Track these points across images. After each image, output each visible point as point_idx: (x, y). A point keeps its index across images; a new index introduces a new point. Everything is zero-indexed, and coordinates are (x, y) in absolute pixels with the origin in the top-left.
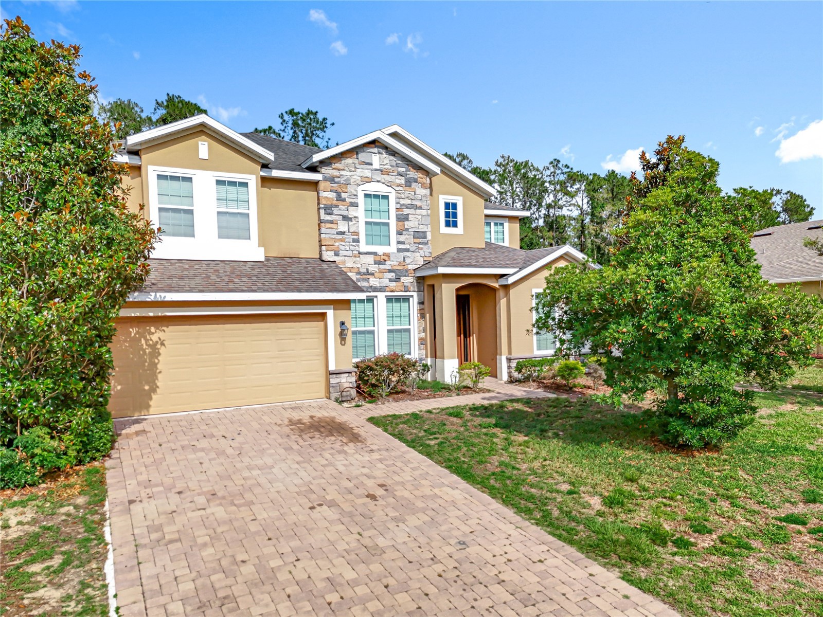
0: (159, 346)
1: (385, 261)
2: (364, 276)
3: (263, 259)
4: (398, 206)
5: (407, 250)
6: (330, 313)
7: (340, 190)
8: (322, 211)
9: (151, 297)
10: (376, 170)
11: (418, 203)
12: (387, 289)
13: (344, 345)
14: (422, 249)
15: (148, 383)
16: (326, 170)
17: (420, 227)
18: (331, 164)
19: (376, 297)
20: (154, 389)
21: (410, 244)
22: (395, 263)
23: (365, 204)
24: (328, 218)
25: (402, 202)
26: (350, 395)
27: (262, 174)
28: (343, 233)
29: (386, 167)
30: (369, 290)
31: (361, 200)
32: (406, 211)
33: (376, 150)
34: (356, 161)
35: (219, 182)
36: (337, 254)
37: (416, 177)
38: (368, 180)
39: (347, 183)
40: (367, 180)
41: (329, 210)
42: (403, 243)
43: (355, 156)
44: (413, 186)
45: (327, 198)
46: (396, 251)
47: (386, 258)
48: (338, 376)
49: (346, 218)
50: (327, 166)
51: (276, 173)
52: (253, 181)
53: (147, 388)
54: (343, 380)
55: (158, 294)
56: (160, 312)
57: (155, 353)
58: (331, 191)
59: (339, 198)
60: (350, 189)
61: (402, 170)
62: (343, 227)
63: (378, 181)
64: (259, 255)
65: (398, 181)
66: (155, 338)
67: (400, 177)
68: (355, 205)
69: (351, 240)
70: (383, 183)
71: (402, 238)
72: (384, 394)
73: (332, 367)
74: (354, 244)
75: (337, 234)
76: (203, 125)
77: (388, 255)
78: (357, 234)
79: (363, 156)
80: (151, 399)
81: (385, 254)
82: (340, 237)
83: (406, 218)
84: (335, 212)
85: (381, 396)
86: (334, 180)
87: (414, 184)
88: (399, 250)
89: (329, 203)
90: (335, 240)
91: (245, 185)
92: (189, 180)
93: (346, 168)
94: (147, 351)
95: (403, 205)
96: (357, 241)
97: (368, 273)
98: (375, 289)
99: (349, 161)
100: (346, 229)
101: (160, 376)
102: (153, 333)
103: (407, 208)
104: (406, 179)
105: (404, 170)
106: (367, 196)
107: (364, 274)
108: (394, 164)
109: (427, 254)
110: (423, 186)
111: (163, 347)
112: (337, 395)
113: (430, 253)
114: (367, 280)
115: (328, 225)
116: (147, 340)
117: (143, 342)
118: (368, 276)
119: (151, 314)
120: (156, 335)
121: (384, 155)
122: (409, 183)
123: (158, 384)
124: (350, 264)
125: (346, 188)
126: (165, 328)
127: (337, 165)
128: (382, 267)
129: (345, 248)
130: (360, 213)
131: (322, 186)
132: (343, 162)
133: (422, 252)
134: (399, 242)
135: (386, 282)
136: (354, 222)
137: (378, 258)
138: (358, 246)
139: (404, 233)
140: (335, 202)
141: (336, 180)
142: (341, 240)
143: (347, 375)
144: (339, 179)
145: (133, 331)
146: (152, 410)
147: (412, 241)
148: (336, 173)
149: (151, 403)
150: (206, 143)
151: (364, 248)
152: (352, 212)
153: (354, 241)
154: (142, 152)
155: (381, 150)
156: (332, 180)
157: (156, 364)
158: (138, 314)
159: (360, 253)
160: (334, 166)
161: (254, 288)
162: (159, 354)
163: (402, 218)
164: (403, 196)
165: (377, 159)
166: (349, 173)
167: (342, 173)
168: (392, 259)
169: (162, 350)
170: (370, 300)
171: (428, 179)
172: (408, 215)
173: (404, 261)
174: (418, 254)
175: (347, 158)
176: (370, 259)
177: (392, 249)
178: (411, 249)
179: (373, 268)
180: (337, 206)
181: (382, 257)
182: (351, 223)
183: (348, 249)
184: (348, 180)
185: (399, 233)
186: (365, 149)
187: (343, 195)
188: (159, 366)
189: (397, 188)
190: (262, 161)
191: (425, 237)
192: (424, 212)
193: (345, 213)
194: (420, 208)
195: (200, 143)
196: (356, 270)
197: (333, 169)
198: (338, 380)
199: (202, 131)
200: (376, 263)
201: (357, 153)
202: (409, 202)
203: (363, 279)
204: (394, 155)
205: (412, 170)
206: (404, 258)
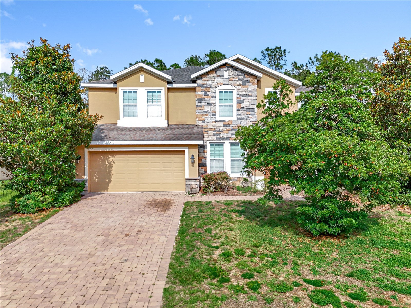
0: (112, 163)
1: (229, 124)
2: (218, 133)
3: (167, 126)
4: (238, 96)
5: (243, 119)
6: (187, 151)
7: (206, 91)
8: (197, 102)
9: (105, 143)
10: (226, 79)
11: (250, 94)
12: (230, 139)
13: (194, 166)
14: (251, 117)
15: (108, 179)
16: (199, 82)
17: (251, 106)
18: (202, 78)
19: (224, 143)
20: (110, 182)
21: (244, 115)
22: (235, 125)
23: (220, 96)
24: (200, 104)
25: (240, 93)
26: (196, 191)
27: (168, 86)
28: (207, 112)
29: (232, 76)
30: (220, 139)
31: (217, 95)
32: (242, 98)
33: (226, 69)
34: (215, 75)
35: (149, 92)
36: (204, 122)
37: (249, 80)
38: (222, 84)
39: (210, 87)
40: (220, 84)
41: (200, 101)
42: (240, 115)
43: (215, 73)
44: (247, 85)
45: (199, 95)
46: (236, 119)
47: (230, 123)
48: (190, 181)
49: (209, 104)
50: (200, 79)
51: (175, 85)
52: (163, 90)
53: (107, 181)
54: (193, 183)
55: (108, 142)
56: (111, 149)
57: (111, 166)
58: (202, 91)
59: (206, 94)
60: (212, 89)
61: (240, 77)
62: (207, 108)
63: (227, 84)
64: (164, 123)
65: (238, 83)
66: (111, 160)
67: (239, 81)
68: (214, 97)
69: (211, 115)
70: (230, 85)
71: (240, 112)
72: (209, 191)
73: (187, 177)
74: (213, 117)
75: (204, 112)
76: (141, 67)
77: (231, 122)
78: (215, 112)
79: (219, 73)
80: (109, 186)
81: (229, 121)
82: (205, 113)
83: (242, 102)
84: (203, 102)
85: (208, 192)
86: (203, 86)
87: (247, 84)
88: (238, 119)
89: (200, 97)
90: (203, 115)
91: (160, 92)
92: (136, 92)
93: (210, 80)
94: (108, 165)
95: (241, 95)
96: (215, 115)
97: (220, 131)
98: (224, 139)
99: (211, 76)
100: (209, 109)
101: (112, 176)
102: (110, 158)
103: (243, 96)
104: (243, 82)
105: (242, 77)
106: (220, 92)
107: (218, 131)
108: (236, 74)
109: (254, 120)
110: (253, 84)
111: (114, 164)
112: (189, 190)
113: (257, 119)
114: (220, 135)
115: (200, 108)
116: (108, 161)
117: (106, 161)
118: (220, 133)
119: (107, 150)
120: (112, 158)
121: (231, 70)
122: (244, 84)
123: (112, 180)
124: (210, 127)
125: (210, 89)
126: (115, 156)
127: (205, 79)
128: (227, 128)
129: (208, 119)
130: (217, 101)
131: (197, 89)
132: (208, 76)
133: (251, 119)
134: (238, 115)
135: (230, 135)
136: (213, 106)
137: (225, 123)
138: (215, 118)
139: (241, 110)
140: (203, 97)
141: (204, 86)
142: (206, 115)
143: (194, 181)
144: (206, 85)
145: (102, 157)
146: (109, 190)
147: (246, 113)
148: (204, 82)
149: (109, 187)
150: (143, 75)
151: (218, 118)
152: (212, 101)
153: (213, 115)
154: (117, 82)
155: (229, 68)
156: (202, 86)
157: (111, 171)
158: (102, 150)
159: (216, 121)
160: (203, 79)
162: (112, 167)
163: (240, 102)
164: (241, 90)
165: (227, 73)
166: (211, 82)
167: (207, 82)
168: (233, 123)
169: (114, 165)
170: (222, 144)
171: (256, 81)
172: (243, 100)
173: (241, 124)
174: (249, 120)
175: (210, 74)
176: (222, 124)
177: (234, 118)
178: (245, 118)
179: (223, 128)
180: (204, 99)
181: (228, 123)
182: (211, 106)
183: (209, 119)
184: (211, 85)
185: (238, 110)
186: (220, 69)
187: (208, 93)
188: (112, 172)
189: (237, 87)
190: (168, 81)
191: (254, 111)
192: (253, 98)
193: (208, 102)
194: (251, 96)
195: (140, 75)
196: (214, 130)
197: (203, 81)
198: (190, 183)
199: (142, 70)
200: (224, 126)
201: (216, 71)
202: (245, 93)
203: (217, 134)
204: (236, 70)
205: (246, 76)
206: (241, 123)
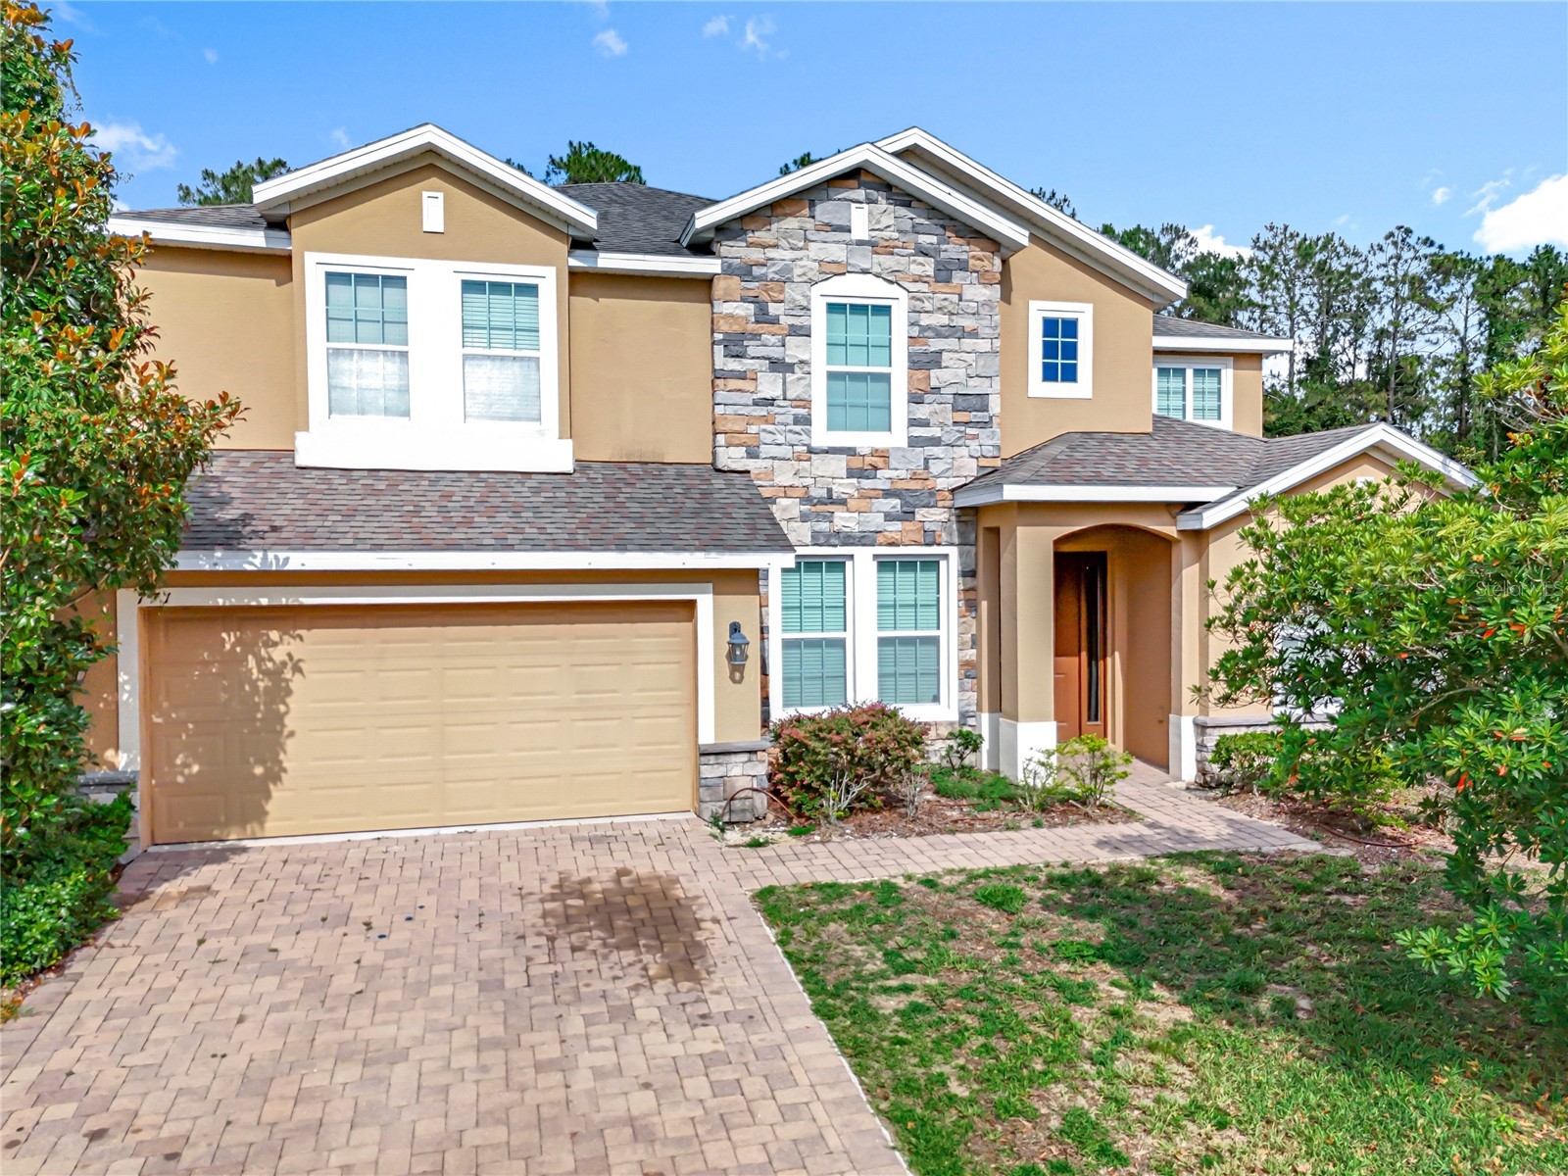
0: (288, 674)
1: (876, 468)
2: (820, 508)
3: (569, 468)
4: (915, 331)
5: (935, 442)
6: (705, 602)
7: (764, 297)
8: (719, 350)
9: (254, 561)
10: (860, 243)
11: (968, 323)
12: (880, 538)
13: (740, 682)
14: (976, 437)
15: (261, 762)
16: (734, 250)
17: (971, 382)
18: (744, 232)
19: (851, 557)
20: (275, 775)
21: (942, 425)
22: (903, 474)
23: (830, 328)
24: (734, 365)
25: (925, 320)
26: (753, 809)
27: (573, 262)
28: (771, 401)
29: (886, 234)
30: (833, 541)
31: (818, 319)
32: (936, 344)
33: (860, 194)
34: (809, 224)
35: (469, 287)
36: (752, 454)
37: (964, 256)
38: (838, 270)
39: (785, 278)
40: (834, 268)
41: (735, 345)
42: (925, 424)
43: (806, 211)
44: (955, 281)
45: (731, 316)
46: (905, 444)
47: (879, 462)
48: (722, 758)
49: (778, 365)
50: (733, 239)
51: (608, 261)
52: (548, 280)
53: (259, 770)
54: (736, 771)
55: (271, 555)
56: (286, 597)
57: (280, 691)
58: (743, 300)
59: (763, 316)
60: (792, 292)
61: (926, 240)
62: (769, 385)
63: (865, 272)
64: (560, 457)
65: (915, 269)
66: (279, 654)
67: (921, 259)
68: (804, 332)
69: (790, 419)
70: (877, 276)
71: (922, 412)
72: (833, 814)
73: (707, 737)
74: (798, 428)
75: (756, 403)
76: (431, 151)
77: (884, 455)
78: (805, 403)
79: (825, 211)
80: (268, 796)
81: (875, 453)
82: (762, 411)
83: (934, 361)
84: (751, 351)
85: (827, 817)
86: (750, 273)
87: (958, 277)
88: (914, 442)
89: (736, 328)
90: (750, 420)
91: (531, 290)
92: (400, 282)
93: (783, 243)
94: (261, 685)
95: (929, 328)
96: (806, 421)
97: (830, 499)
98: (848, 539)
99: (791, 223)
100: (777, 392)
101: (290, 744)
102: (275, 644)
103: (939, 335)
104: (937, 263)
105: (934, 239)
106: (832, 308)
107: (821, 502)
108: (907, 225)
109: (989, 451)
110: (984, 278)
111: (298, 676)
112: (718, 807)
113: (998, 448)
114: (829, 517)
115: (734, 384)
116: (260, 661)
117: (252, 662)
118: (830, 508)
119: (264, 602)
120: (283, 647)
121: (883, 204)
122: (944, 272)
123: (285, 765)
124: (784, 478)
125: (782, 291)
126: (302, 632)
127: (761, 236)
128: (866, 484)
129: (775, 439)
130: (816, 351)
131: (720, 287)
132: (774, 226)
133: (974, 444)
134: (913, 422)
135: (876, 521)
136: (799, 374)
137: (857, 463)
138: (808, 433)
139: (928, 398)
140: (751, 327)
141: (756, 271)
142: (765, 419)
143: (745, 757)
144: (763, 270)
145: (229, 639)
146: (270, 826)
147: (950, 417)
148: (756, 255)
149: (270, 807)
150: (441, 195)
151: (821, 435)
152: (794, 350)
153: (797, 421)
154: (294, 221)
155: (874, 194)
156: (745, 272)
157: (280, 718)
158: (234, 602)
159: (811, 451)
160: (751, 237)
161: (512, 539)
162: (289, 692)
163: (923, 362)
164: (928, 306)
165: (862, 217)
166: (789, 255)
167: (771, 253)
168: (893, 463)
169: (296, 683)
170: (837, 565)
171: (997, 261)
172: (940, 352)
173: (926, 468)
174: (964, 451)
175: (786, 215)
176: (839, 465)
177: (897, 437)
178: (946, 439)
179: (844, 487)
180: (756, 336)
181: (868, 460)
182: (790, 377)
183: (780, 439)
184: (788, 269)
185: (915, 399)
186: (832, 191)
187: (773, 309)
188: (287, 720)
189: (912, 287)
190: (572, 232)
191: (985, 409)
192: (984, 345)
193: (776, 353)
194: (974, 334)
195: (425, 194)
196: (800, 493)
197: (750, 245)
198: (720, 771)
199: (431, 166)
200: (851, 473)
201: (812, 204)
202: (945, 320)
203: (818, 514)
204: (907, 205)
205: (954, 239)
206: (926, 460)
